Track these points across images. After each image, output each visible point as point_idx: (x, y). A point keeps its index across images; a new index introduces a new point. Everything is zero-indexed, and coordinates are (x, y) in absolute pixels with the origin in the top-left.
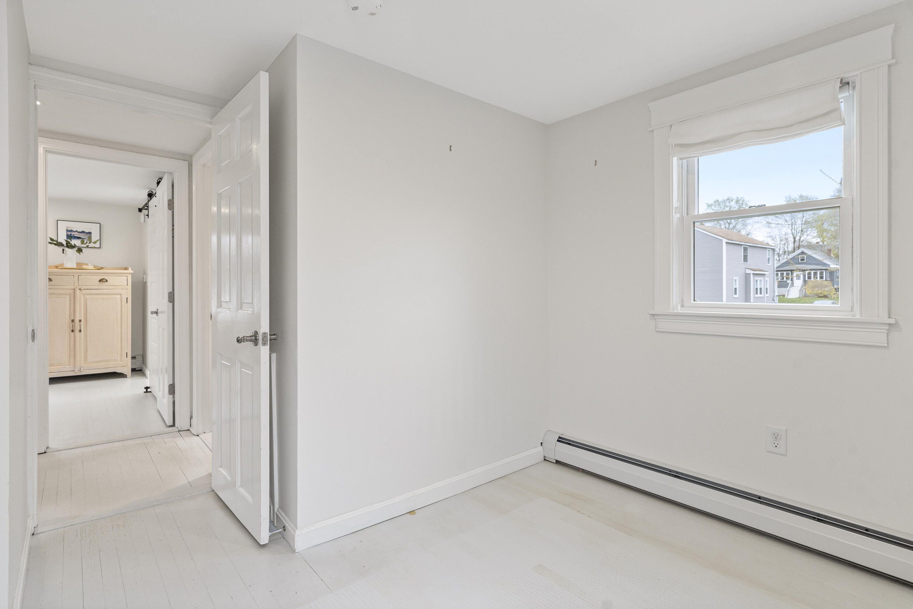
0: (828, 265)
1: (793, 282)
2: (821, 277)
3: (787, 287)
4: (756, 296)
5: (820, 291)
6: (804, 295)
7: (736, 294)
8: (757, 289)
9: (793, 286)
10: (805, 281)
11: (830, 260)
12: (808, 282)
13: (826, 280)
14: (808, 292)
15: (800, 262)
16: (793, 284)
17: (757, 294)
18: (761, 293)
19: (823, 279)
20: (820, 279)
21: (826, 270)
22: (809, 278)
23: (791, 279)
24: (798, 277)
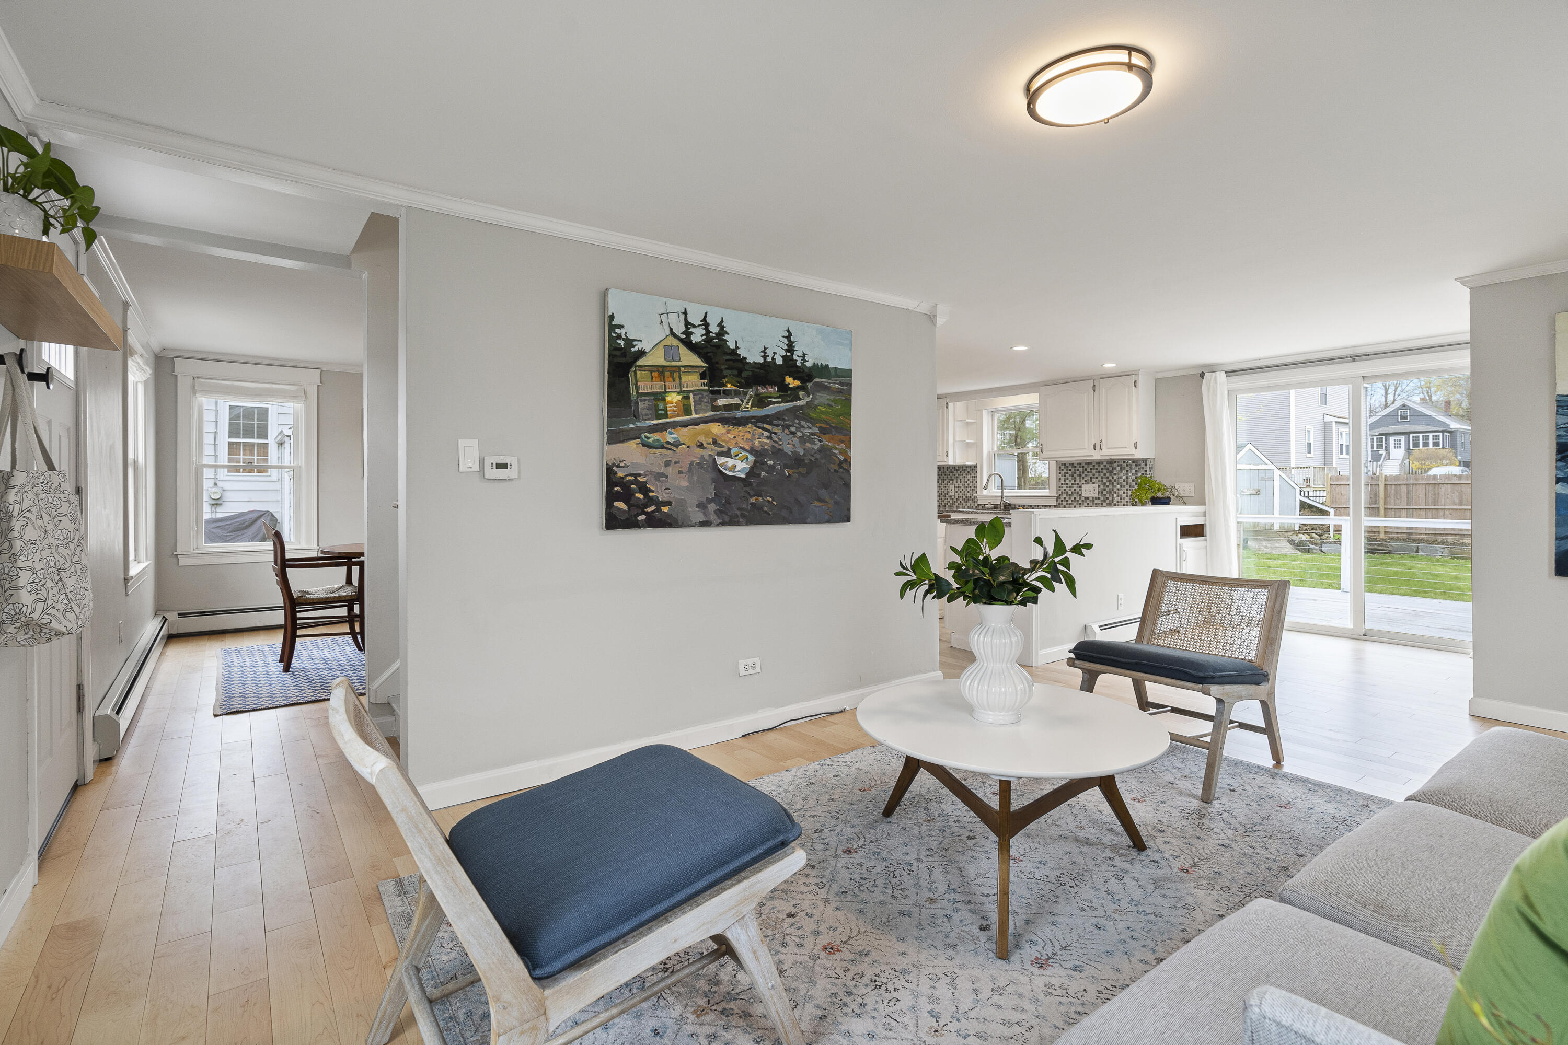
0: (1448, 426)
1: (1389, 453)
3: (1379, 461)
4: (1341, 456)
7: (1309, 452)
8: (1342, 445)
9: (1389, 459)
10: (1408, 450)
13: (1443, 448)
16: (1389, 455)
17: (1342, 453)
18: (1347, 454)
19: (1439, 446)
21: (1443, 432)
22: (1416, 445)
23: (1386, 447)
24: (1398, 445)
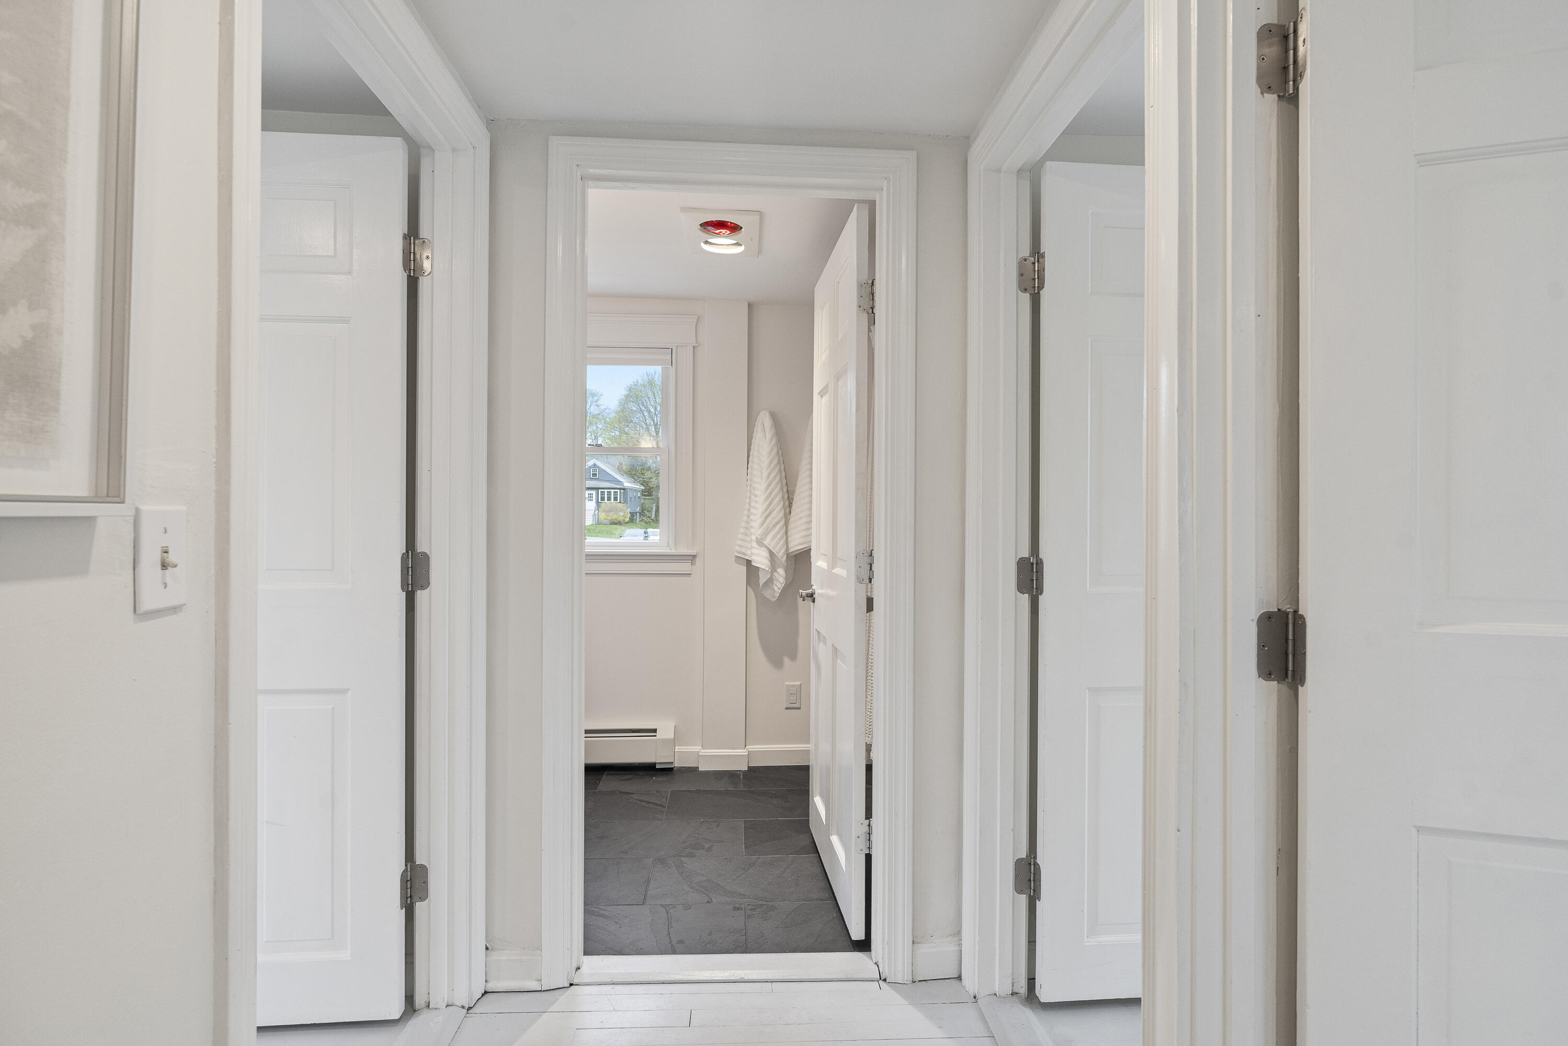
2: (616, 499)
5: (615, 517)
6: (597, 523)
11: (622, 476)
12: (601, 504)
14: (602, 516)
15: (591, 477)
20: (614, 500)
